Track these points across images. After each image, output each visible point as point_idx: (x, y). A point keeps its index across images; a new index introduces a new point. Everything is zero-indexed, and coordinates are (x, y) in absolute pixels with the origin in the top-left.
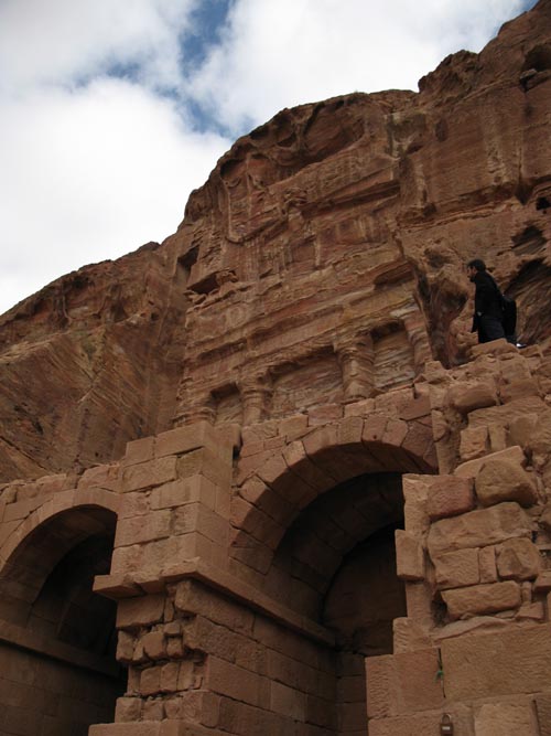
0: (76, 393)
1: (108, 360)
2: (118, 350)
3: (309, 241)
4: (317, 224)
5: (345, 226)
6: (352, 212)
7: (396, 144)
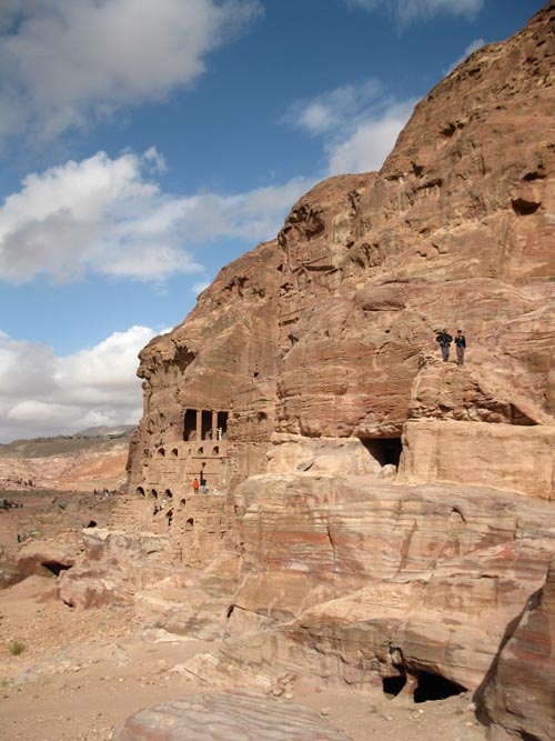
0: (245, 344)
1: (255, 324)
2: (258, 319)
3: (310, 281)
4: (311, 275)
5: (319, 277)
6: (320, 273)
7: (337, 235)
